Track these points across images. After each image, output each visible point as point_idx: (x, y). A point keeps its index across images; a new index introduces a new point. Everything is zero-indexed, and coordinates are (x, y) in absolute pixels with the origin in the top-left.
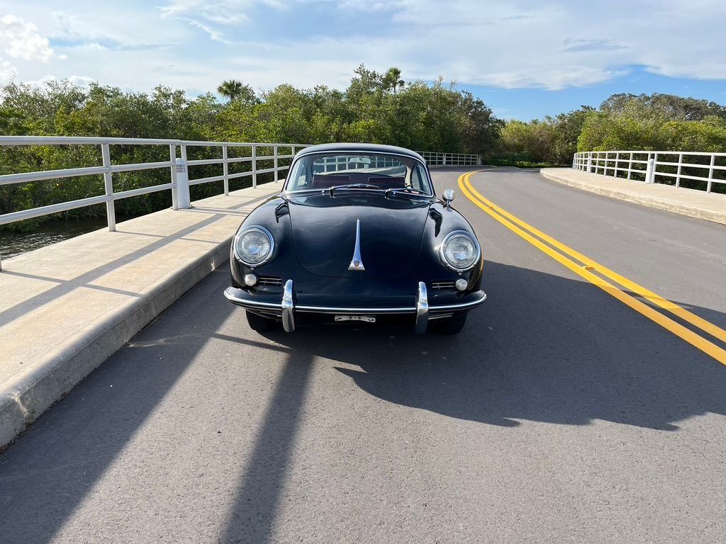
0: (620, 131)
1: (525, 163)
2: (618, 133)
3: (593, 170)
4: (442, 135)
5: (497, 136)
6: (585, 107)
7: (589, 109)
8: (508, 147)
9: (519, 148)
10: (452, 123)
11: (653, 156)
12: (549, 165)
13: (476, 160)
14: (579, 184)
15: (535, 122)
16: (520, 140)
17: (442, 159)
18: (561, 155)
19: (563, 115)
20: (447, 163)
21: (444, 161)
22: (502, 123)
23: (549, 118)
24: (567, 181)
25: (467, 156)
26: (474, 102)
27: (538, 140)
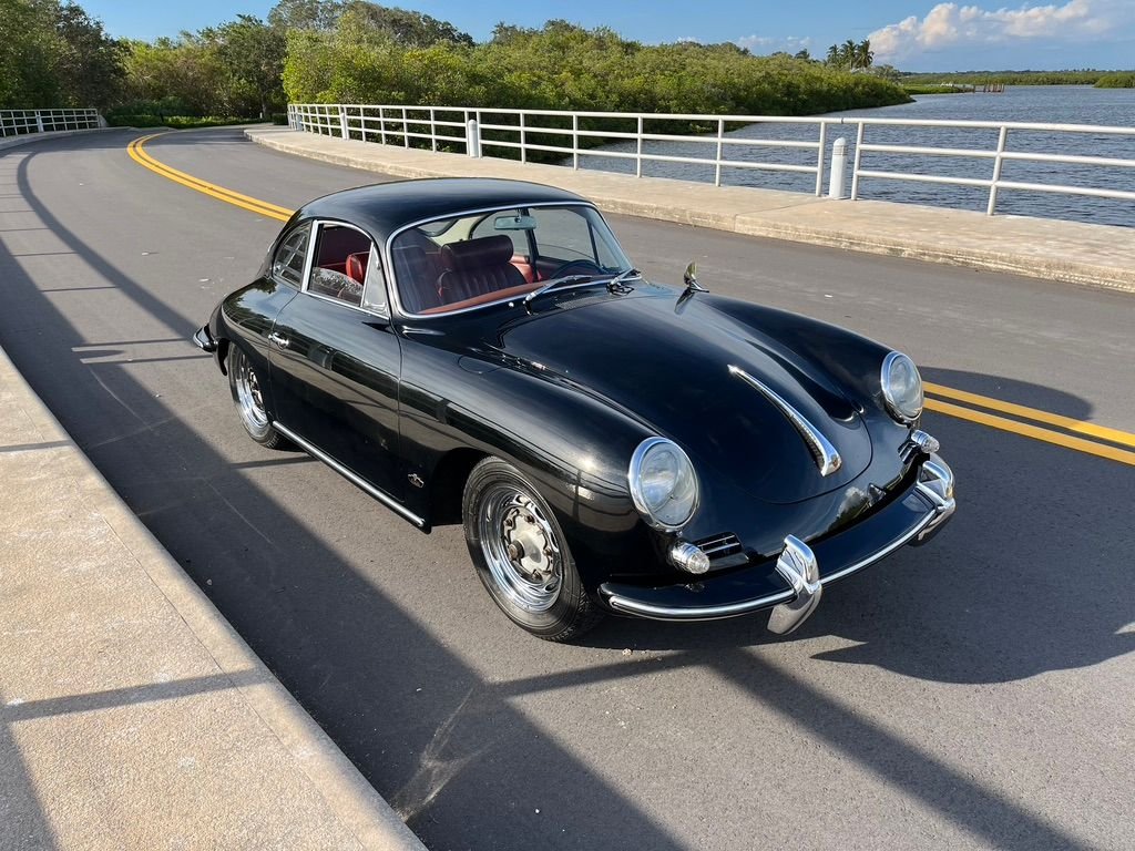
0: (348, 66)
1: (183, 120)
2: (347, 69)
3: (355, 136)
4: (24, 75)
5: (121, 72)
6: (244, 17)
7: (251, 20)
8: (136, 91)
9: (159, 93)
10: (37, 51)
11: (472, 116)
12: (222, 121)
13: (94, 118)
14: (377, 165)
15: (164, 42)
16: (154, 77)
17: (34, 121)
18: (231, 101)
19: (211, 30)
20: (46, 128)
21: (40, 124)
22: (124, 47)
23: (188, 35)
24: (349, 161)
25: (78, 113)
26: (62, 9)
27: (186, 74)
